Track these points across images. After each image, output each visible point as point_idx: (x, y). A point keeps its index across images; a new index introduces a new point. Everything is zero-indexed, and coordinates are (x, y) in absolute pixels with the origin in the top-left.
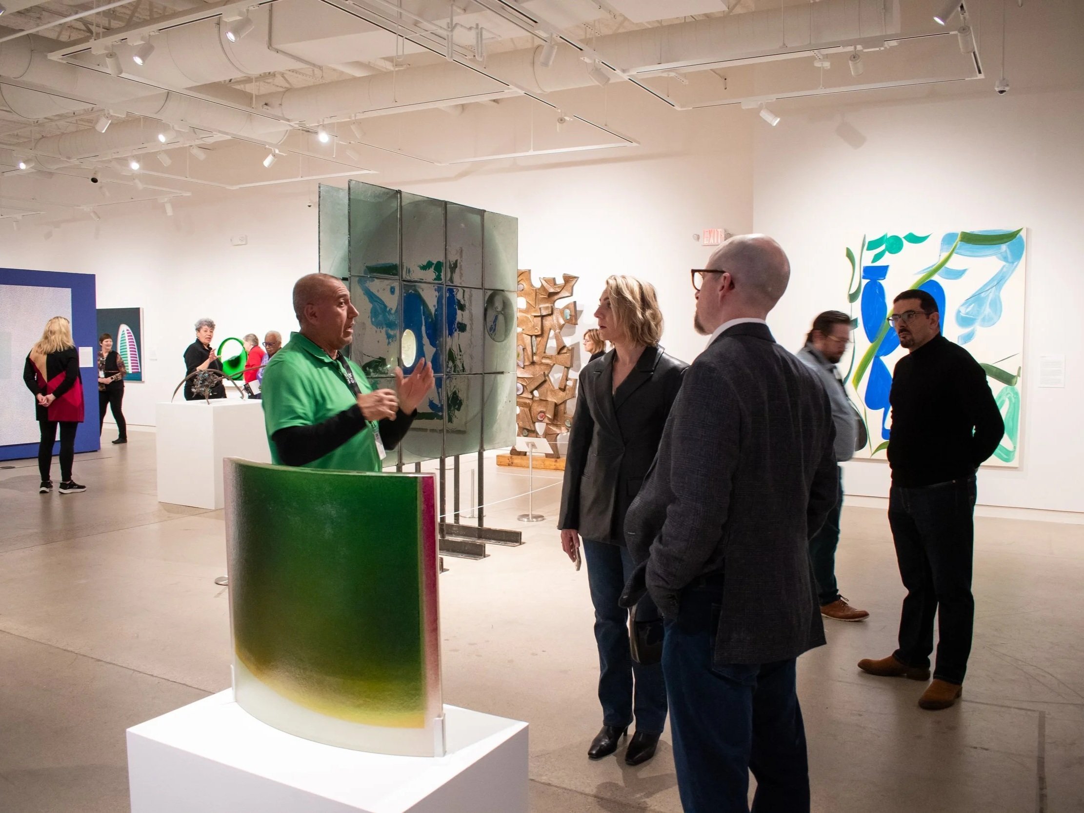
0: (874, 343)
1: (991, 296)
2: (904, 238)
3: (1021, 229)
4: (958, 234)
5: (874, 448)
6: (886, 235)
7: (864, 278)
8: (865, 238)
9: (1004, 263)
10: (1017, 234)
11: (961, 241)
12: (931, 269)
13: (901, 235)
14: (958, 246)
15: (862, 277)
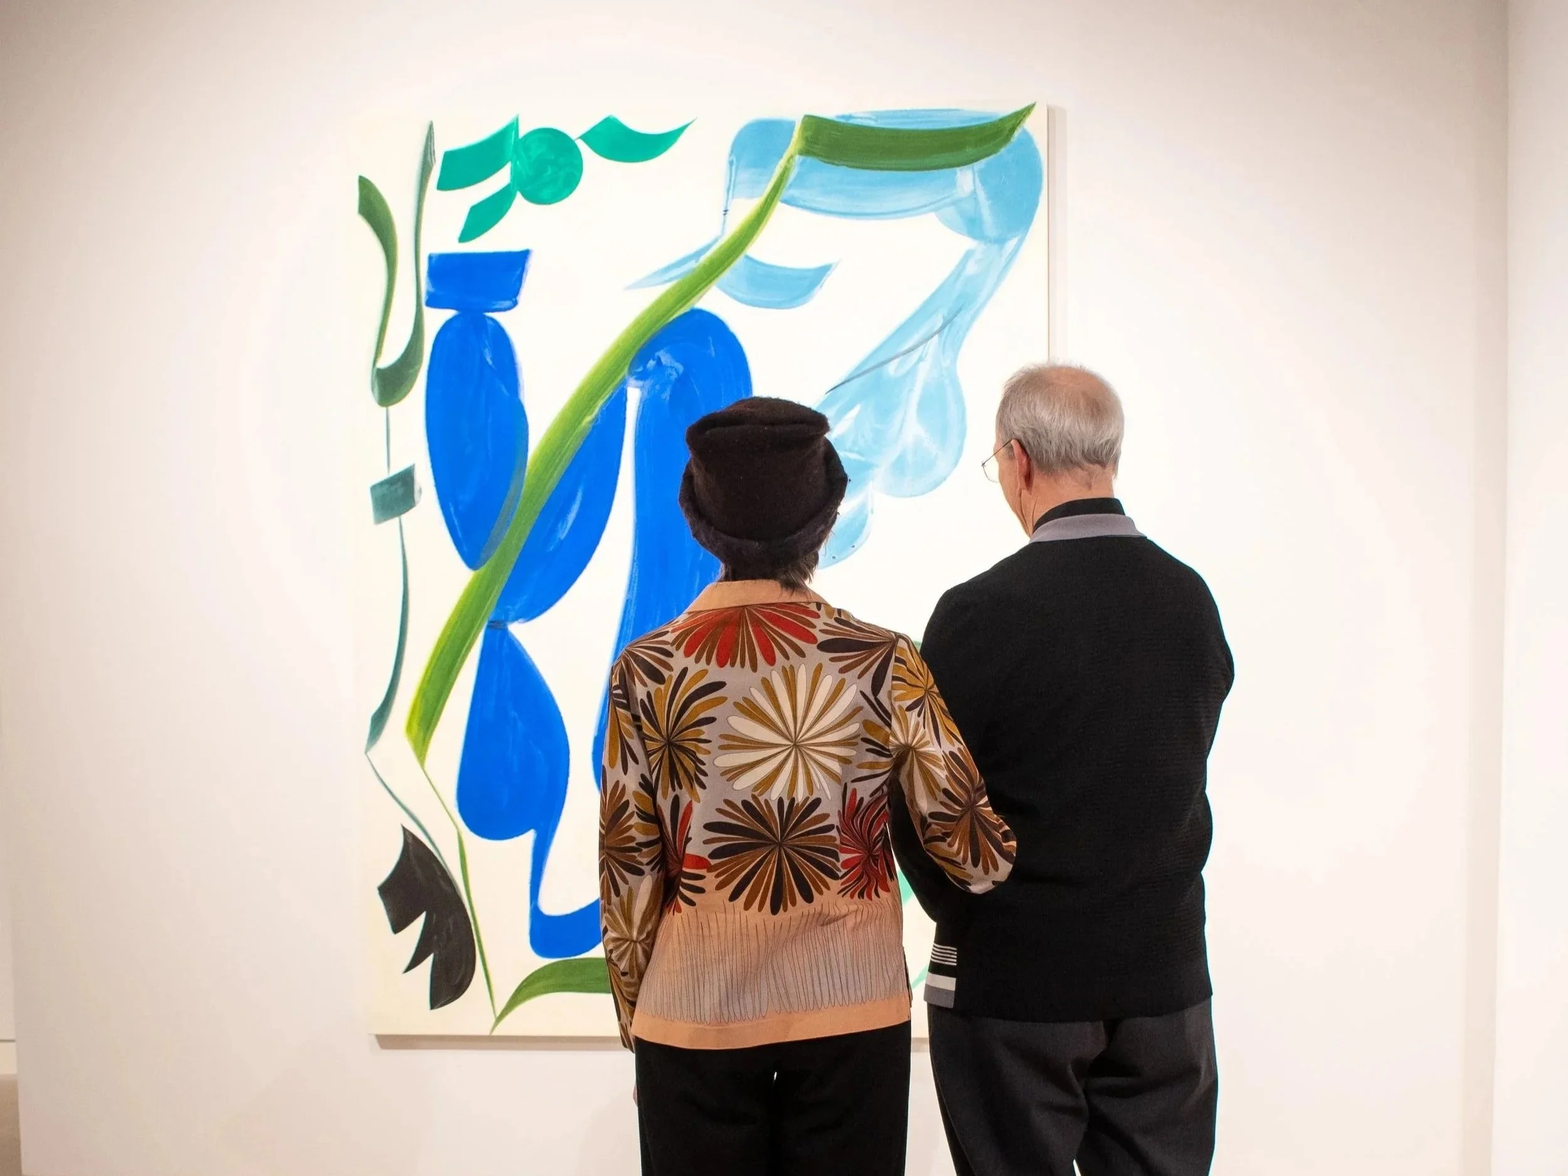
0: (482, 570)
1: (924, 370)
2: (584, 137)
3: (1028, 110)
4: (791, 125)
5: (505, 991)
6: (514, 126)
7: (434, 301)
8: (430, 137)
9: (967, 243)
10: (1013, 130)
11: (806, 152)
12: (693, 265)
13: (574, 130)
14: (792, 175)
15: (424, 297)
